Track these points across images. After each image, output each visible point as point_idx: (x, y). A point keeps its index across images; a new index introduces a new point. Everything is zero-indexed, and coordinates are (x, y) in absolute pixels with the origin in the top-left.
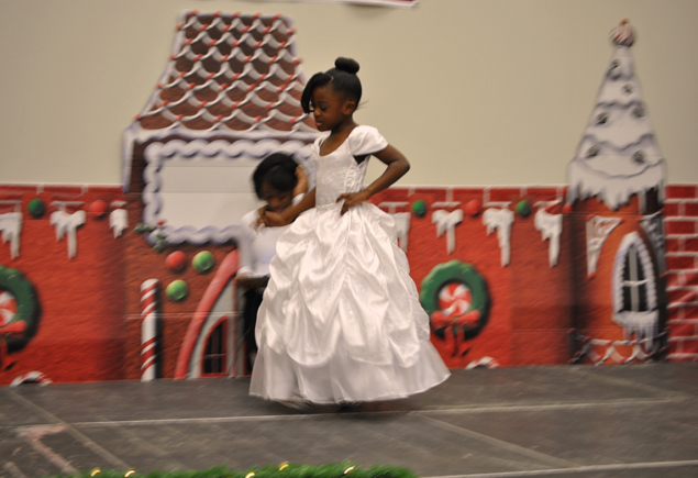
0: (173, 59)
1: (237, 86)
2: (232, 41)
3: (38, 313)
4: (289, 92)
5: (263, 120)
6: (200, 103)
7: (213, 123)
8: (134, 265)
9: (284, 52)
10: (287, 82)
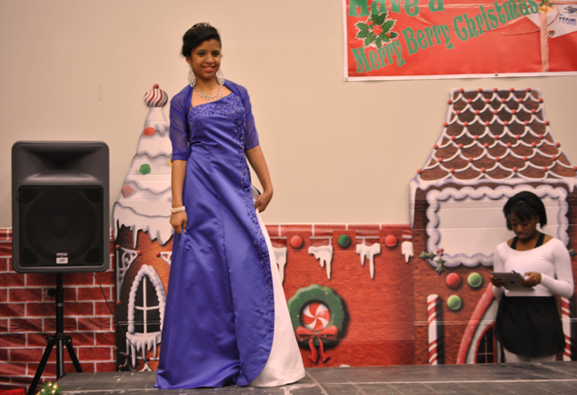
0: (446, 126)
1: (498, 144)
2: (492, 110)
3: (346, 320)
4: (540, 148)
5: (520, 170)
6: (467, 159)
7: (478, 174)
8: (420, 284)
9: (534, 117)
10: (537, 140)
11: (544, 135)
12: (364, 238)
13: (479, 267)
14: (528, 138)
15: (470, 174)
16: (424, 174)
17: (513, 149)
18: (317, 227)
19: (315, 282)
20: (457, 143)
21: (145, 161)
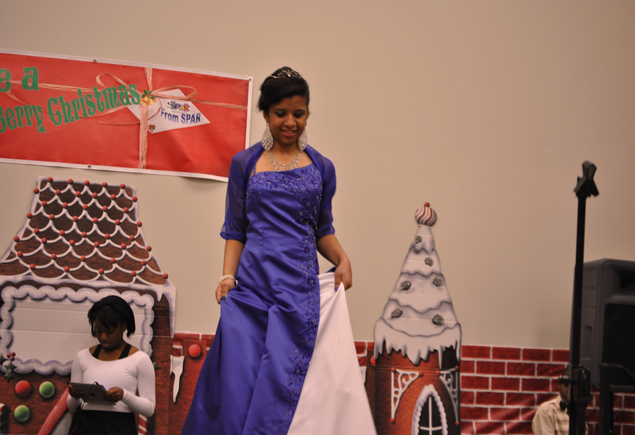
0: (30, 216)
1: (85, 241)
2: (82, 204)
4: (129, 250)
5: (106, 272)
6: (50, 255)
7: (61, 272)
9: (126, 216)
10: (128, 241)
11: (136, 237)
13: (52, 376)
14: (118, 238)
15: (52, 272)
17: (101, 249)
20: (41, 237)
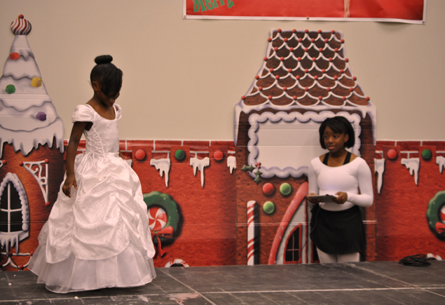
0: (266, 60)
1: (307, 76)
2: (303, 48)
3: (181, 221)
4: (340, 81)
5: (324, 98)
6: (282, 88)
7: (291, 101)
8: (241, 192)
9: (336, 55)
10: (338, 74)
11: (344, 70)
12: (196, 153)
13: (289, 178)
14: (331, 72)
15: (289, 101)
16: (247, 100)
17: (319, 81)
18: (157, 142)
19: (155, 190)
20: (275, 75)
21: (10, 82)
